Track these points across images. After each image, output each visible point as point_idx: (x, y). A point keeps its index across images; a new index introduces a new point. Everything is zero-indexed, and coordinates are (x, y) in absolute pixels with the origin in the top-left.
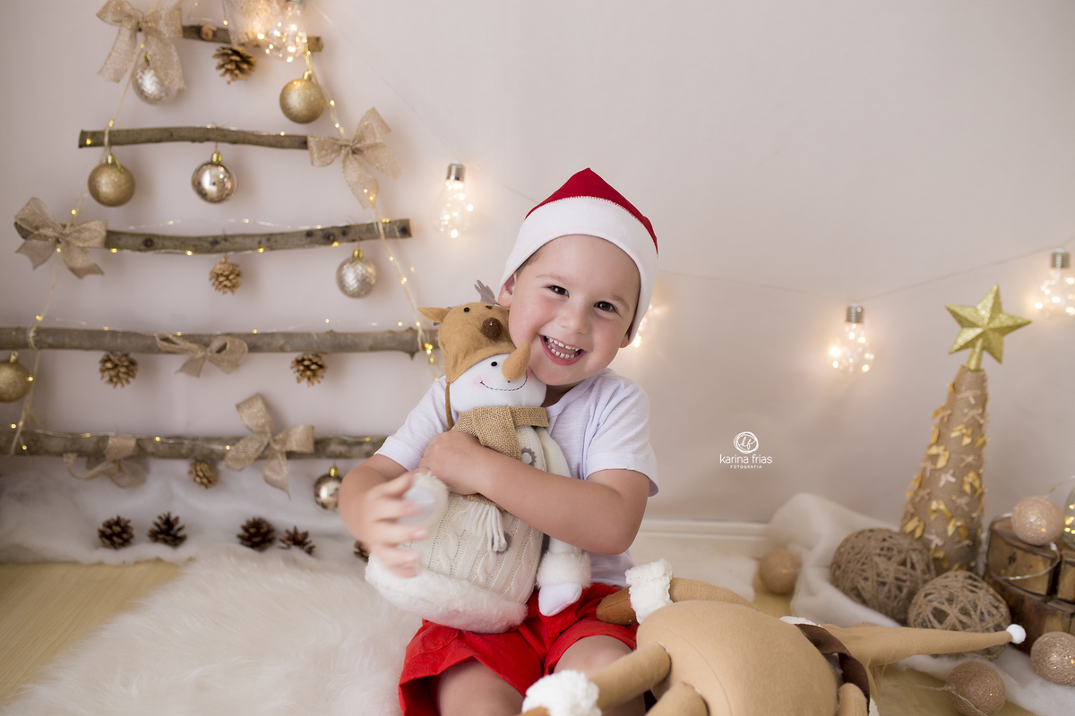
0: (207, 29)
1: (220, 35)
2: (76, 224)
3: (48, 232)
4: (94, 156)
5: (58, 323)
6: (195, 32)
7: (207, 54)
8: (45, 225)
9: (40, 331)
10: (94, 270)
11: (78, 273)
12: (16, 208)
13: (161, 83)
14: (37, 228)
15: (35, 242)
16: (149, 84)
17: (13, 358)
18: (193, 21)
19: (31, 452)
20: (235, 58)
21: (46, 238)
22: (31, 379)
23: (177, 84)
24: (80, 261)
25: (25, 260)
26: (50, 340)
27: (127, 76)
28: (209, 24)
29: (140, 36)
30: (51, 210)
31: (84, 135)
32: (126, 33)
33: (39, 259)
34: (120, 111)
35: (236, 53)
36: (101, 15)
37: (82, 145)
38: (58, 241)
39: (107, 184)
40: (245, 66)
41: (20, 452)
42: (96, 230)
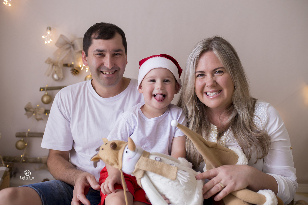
0: (69, 65)
1: (72, 66)
2: (38, 108)
3: (32, 110)
4: (43, 93)
5: (33, 131)
6: (66, 65)
7: (69, 70)
8: (31, 108)
9: (29, 133)
10: (41, 119)
11: (38, 120)
12: (25, 105)
13: (58, 76)
14: (29, 109)
15: (29, 113)
16: (55, 76)
17: (22, 139)
18: (65, 63)
19: (25, 162)
20: (75, 71)
21: (31, 111)
22: (26, 144)
23: (62, 77)
24: (38, 117)
25: (26, 117)
26: (31, 135)
27: (51, 75)
28: (69, 63)
29: (54, 67)
30: (33, 104)
31: (41, 88)
32: (51, 66)
33: (29, 116)
34: (49, 83)
35: (75, 70)
36: (46, 62)
37: (40, 90)
38: (34, 112)
39: (45, 99)
40: (77, 73)
41: (23, 162)
42: (43, 110)
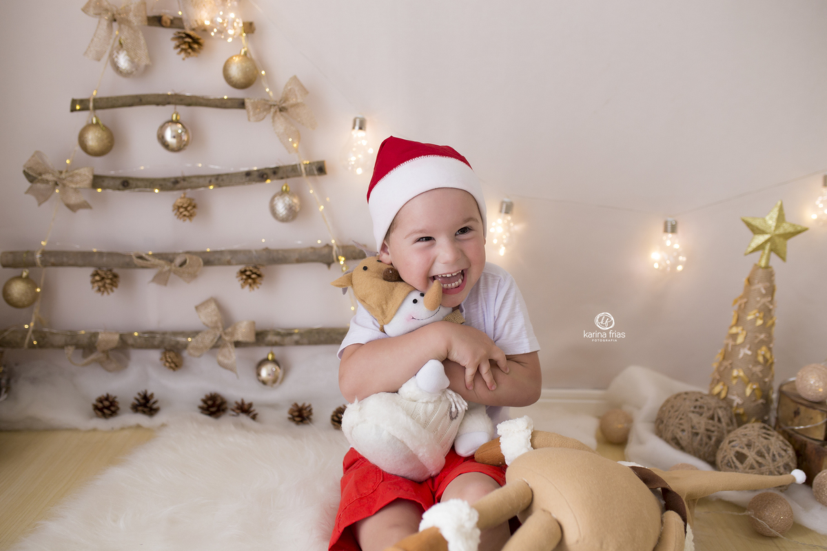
0: (166, 19)
1: (176, 23)
2: (70, 170)
3: (49, 177)
4: (83, 118)
5: (58, 246)
6: (157, 21)
7: (167, 37)
8: (46, 172)
9: (44, 253)
10: (85, 205)
11: (73, 208)
12: (23, 159)
13: (132, 61)
14: (40, 174)
15: (40, 186)
16: (123, 61)
17: (25, 274)
18: (155, 13)
19: (40, 346)
20: (188, 40)
21: (47, 182)
22: (38, 290)
23: (144, 61)
24: (74, 199)
25: (32, 199)
26: (52, 260)
27: (106, 57)
28: (168, 14)
29: (115, 25)
30: (50, 160)
31: (74, 102)
32: (105, 23)
33: (42, 198)
34: (102, 83)
35: (188, 36)
36: (85, 10)
37: (73, 110)
38: (56, 184)
39: (93, 139)
40: (196, 46)
41: (31, 346)
42: (85, 175)
